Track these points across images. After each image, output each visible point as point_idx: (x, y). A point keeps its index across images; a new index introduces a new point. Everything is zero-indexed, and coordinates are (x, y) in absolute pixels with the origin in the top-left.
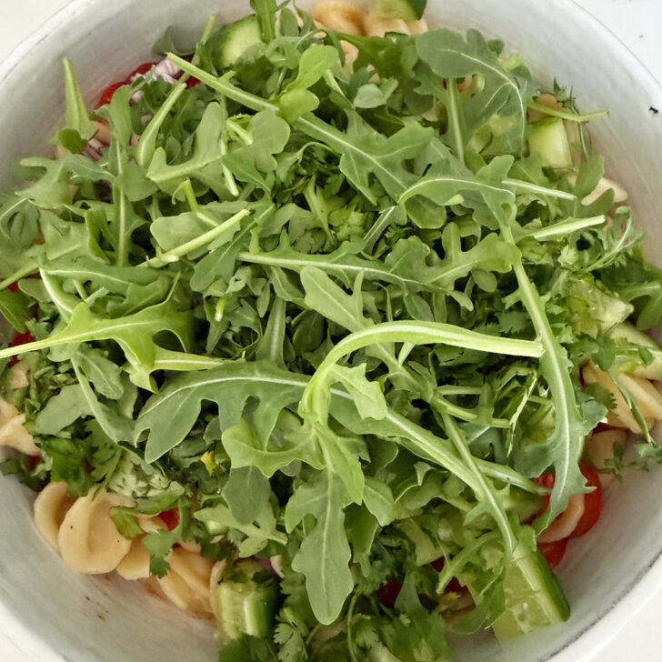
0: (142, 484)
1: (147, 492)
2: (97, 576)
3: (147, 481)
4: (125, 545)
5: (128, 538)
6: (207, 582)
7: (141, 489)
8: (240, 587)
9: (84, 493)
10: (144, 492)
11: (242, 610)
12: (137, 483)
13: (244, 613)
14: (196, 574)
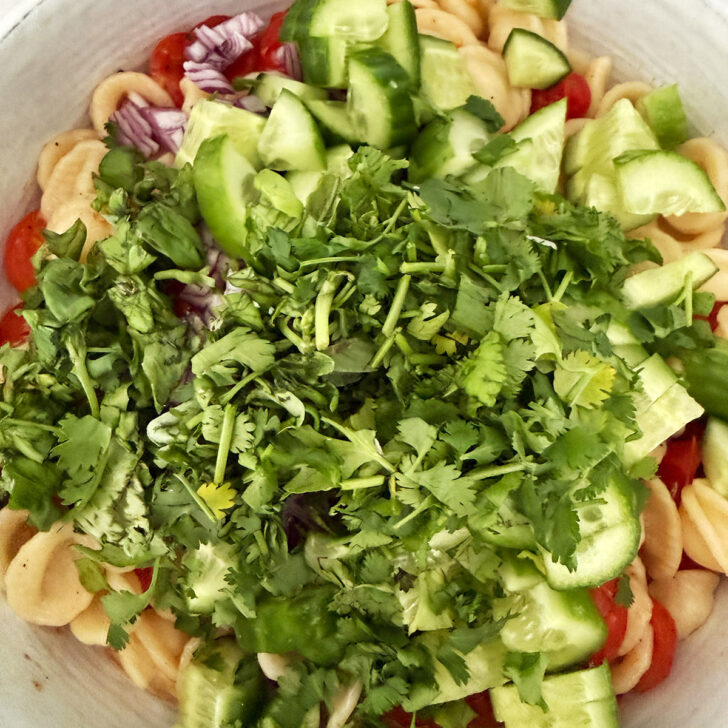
0: (117, 529)
1: (119, 540)
2: (45, 628)
3: (124, 527)
4: (86, 598)
5: (89, 590)
6: (176, 659)
7: (114, 534)
8: (214, 675)
9: (46, 527)
10: (116, 538)
11: (212, 707)
12: (111, 526)
13: (214, 710)
14: (165, 648)
